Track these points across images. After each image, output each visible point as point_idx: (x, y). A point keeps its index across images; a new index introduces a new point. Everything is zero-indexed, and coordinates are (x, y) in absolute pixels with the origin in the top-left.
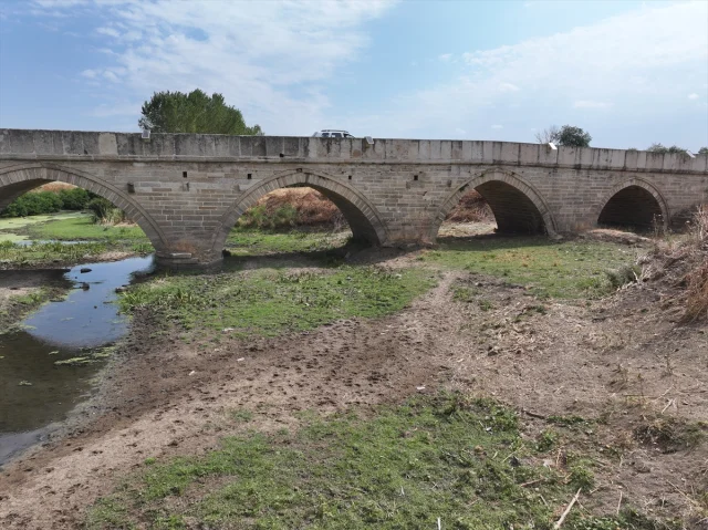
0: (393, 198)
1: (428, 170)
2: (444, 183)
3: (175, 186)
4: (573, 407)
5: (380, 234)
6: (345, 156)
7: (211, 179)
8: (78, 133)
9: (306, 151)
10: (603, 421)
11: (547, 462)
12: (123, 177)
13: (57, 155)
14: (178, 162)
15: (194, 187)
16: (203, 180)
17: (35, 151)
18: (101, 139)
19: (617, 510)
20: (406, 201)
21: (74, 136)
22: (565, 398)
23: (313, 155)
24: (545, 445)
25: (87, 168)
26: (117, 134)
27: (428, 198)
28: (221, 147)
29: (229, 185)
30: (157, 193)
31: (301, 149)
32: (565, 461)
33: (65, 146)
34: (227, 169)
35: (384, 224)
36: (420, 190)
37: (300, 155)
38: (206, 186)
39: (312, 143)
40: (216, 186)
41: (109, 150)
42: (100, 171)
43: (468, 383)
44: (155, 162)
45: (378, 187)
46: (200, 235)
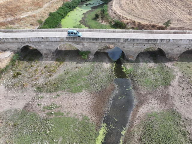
0: (172, 50)
1: (182, 45)
2: (184, 47)
3: (131, 47)
4: (188, 118)
5: (167, 56)
6: (165, 42)
7: (138, 46)
8: (118, 39)
9: (157, 41)
10: (190, 121)
11: (183, 123)
12: (123, 45)
13: (114, 42)
14: (133, 43)
15: (134, 47)
16: (136, 46)
17: (111, 41)
18: (121, 40)
19: (187, 130)
20: (174, 50)
21: (117, 39)
22: (188, 116)
23: (158, 42)
24: (183, 121)
25: (118, 44)
26: (124, 39)
27: (179, 50)
28: (141, 41)
29: (141, 47)
30: (128, 47)
31: (156, 41)
32: (185, 124)
33: (115, 40)
34: (141, 44)
35: (168, 54)
36: (178, 48)
37: (155, 42)
38: (136, 47)
39: (159, 40)
40: (138, 47)
41: (122, 41)
42: (120, 44)
43: (177, 108)
44: (129, 43)
45: (170, 48)
46: (133, 54)
